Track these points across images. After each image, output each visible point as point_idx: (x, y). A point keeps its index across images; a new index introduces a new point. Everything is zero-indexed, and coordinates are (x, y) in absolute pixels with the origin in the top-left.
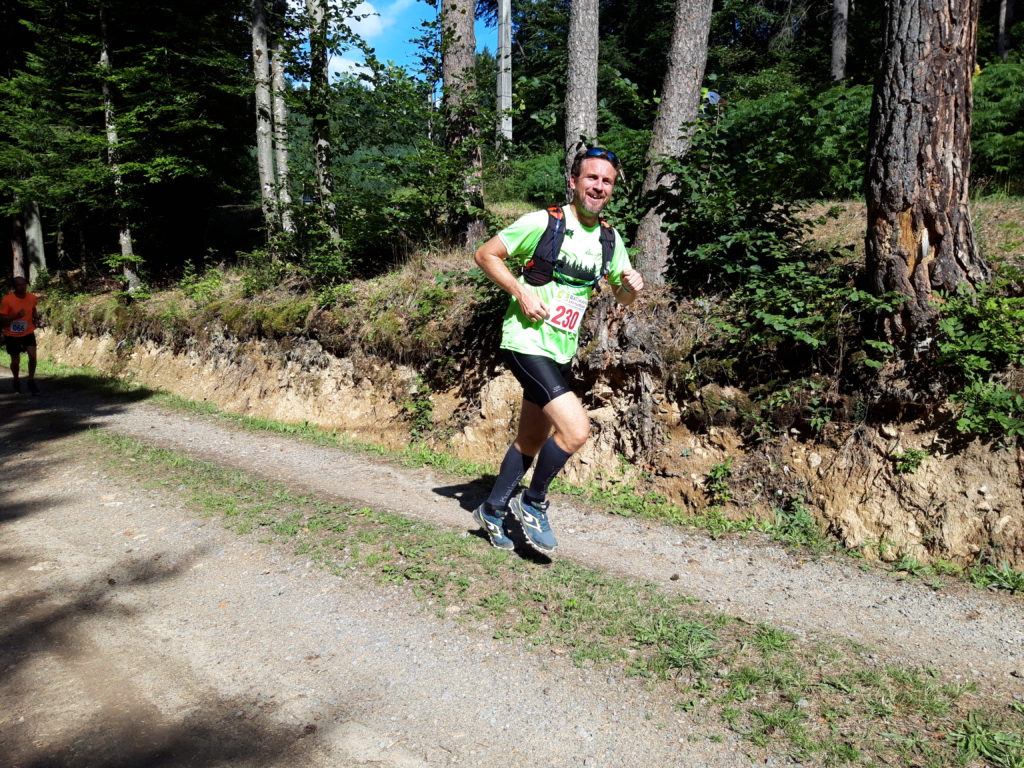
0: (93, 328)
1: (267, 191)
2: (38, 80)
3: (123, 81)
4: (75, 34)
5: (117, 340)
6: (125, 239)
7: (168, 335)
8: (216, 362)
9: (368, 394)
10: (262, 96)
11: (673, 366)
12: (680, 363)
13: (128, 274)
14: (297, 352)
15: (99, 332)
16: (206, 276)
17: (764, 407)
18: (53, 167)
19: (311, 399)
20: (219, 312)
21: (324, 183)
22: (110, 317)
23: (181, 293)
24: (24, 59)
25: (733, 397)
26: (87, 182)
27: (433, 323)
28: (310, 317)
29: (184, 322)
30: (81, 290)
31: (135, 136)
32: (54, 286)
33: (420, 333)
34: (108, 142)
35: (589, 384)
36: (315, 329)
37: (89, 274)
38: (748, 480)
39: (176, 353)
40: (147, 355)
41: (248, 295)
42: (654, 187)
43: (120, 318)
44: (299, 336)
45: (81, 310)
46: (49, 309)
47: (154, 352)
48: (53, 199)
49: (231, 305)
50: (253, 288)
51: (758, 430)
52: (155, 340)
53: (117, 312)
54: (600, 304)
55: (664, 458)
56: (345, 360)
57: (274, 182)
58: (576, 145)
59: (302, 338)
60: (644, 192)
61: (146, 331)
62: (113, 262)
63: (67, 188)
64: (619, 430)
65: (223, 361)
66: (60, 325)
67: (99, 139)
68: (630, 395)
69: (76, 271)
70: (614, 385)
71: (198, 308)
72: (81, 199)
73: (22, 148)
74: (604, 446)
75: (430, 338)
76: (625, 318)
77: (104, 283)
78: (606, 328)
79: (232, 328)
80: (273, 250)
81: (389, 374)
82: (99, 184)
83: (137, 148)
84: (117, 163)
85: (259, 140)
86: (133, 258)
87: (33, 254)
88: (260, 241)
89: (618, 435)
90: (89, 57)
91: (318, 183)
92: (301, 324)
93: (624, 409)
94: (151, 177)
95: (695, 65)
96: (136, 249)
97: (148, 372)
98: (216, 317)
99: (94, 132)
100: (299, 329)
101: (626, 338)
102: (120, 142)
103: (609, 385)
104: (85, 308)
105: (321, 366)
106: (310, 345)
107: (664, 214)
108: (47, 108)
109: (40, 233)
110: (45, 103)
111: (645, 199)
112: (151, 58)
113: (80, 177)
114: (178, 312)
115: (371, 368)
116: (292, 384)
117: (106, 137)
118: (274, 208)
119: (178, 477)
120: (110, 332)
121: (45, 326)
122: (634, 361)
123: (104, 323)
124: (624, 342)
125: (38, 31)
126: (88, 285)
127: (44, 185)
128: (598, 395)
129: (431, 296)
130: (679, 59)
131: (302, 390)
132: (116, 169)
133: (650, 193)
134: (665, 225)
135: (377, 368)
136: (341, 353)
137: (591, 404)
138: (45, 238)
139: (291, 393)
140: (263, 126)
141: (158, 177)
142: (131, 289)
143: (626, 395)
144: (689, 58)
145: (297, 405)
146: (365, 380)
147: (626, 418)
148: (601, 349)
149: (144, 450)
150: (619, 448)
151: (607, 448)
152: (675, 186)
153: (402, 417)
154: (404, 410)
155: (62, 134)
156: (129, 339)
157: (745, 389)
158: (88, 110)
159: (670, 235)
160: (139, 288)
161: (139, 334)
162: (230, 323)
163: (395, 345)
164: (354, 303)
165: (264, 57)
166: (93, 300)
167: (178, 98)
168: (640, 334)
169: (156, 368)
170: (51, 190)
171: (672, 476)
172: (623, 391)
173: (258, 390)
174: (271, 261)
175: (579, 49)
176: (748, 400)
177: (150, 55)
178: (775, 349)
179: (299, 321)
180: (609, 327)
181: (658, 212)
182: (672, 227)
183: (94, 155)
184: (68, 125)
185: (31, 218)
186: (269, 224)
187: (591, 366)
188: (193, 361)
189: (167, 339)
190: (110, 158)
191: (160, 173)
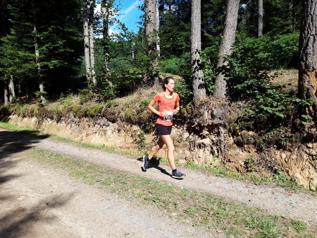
0: (30, 115)
1: (88, 71)
2: (14, 37)
3: (41, 37)
4: (26, 22)
5: (38, 119)
6: (41, 87)
7: (55, 117)
8: (71, 125)
9: (123, 135)
10: (86, 40)
11: (231, 125)
12: (233, 123)
13: (42, 98)
14: (99, 121)
15: (32, 116)
16: (67, 98)
17: (264, 138)
18: (18, 64)
19: (104, 137)
20: (72, 109)
21: (107, 67)
22: (36, 111)
23: (59, 103)
24: (10, 31)
25: (252, 135)
26: (29, 69)
27: (145, 111)
28: (103, 110)
29: (61, 112)
30: (27, 103)
31: (45, 54)
32: (17, 102)
33: (141, 115)
34: (36, 56)
35: (201, 131)
36: (105, 114)
37: (29, 98)
38: (260, 163)
39: (57, 122)
40: (48, 123)
41: (82, 104)
42: (221, 66)
43: (39, 112)
44: (99, 116)
45: (26, 109)
46: (16, 109)
47: (50, 122)
48: (18, 74)
49: (76, 107)
50: (83, 101)
51: (263, 146)
52: (50, 118)
53: (38, 109)
54: (205, 104)
55: (229, 156)
56: (115, 124)
57: (90, 67)
58: (195, 52)
59: (100, 117)
60: (217, 67)
61: (48, 115)
62: (37, 94)
63: (22, 71)
64: (212, 146)
65: (73, 125)
66: (19, 114)
67: (33, 55)
68: (215, 134)
69: (24, 97)
70: (209, 131)
71: (65, 108)
72: (28, 74)
73: (8, 58)
74: (207, 152)
75: (144, 116)
76: (213, 109)
77: (34, 100)
78: (207, 112)
79: (77, 114)
80: (90, 89)
81: (130, 128)
82: (33, 69)
83: (46, 57)
84: (39, 62)
85: (85, 54)
86: (43, 92)
87: (11, 92)
88: (86, 86)
89: (212, 148)
90: (30, 29)
91: (105, 67)
92: (100, 113)
93: (214, 139)
94: (50, 66)
95: (234, 26)
96: (44, 90)
97: (48, 129)
98: (71, 110)
99: (32, 53)
100: (99, 114)
101: (214, 115)
102: (40, 56)
103: (208, 131)
104: (27, 108)
105: (107, 126)
106: (103, 119)
107: (225, 74)
108: (16, 46)
109: (13, 85)
110: (16, 44)
111: (218, 69)
112: (50, 29)
113: (27, 67)
114: (58, 109)
115: (124, 127)
116: (97, 132)
117: (35, 54)
118: (90, 76)
119: (65, 164)
120: (36, 116)
121: (14, 114)
122: (217, 123)
123: (34, 113)
124: (213, 116)
125: (14, 22)
126: (29, 101)
127: (15, 70)
128: (204, 135)
129: (144, 102)
130: (229, 24)
131: (101, 134)
132: (38, 64)
133: (220, 68)
134: (225, 78)
135: (126, 126)
136: (114, 121)
137: (202, 138)
138: (15, 87)
139: (97, 135)
140: (86, 50)
141: (53, 66)
142: (43, 102)
143: (214, 134)
144: (232, 24)
145: (99, 139)
146: (122, 130)
147: (215, 142)
148: (205, 119)
149: (52, 155)
150: (212, 153)
151: (208, 152)
152: (228, 65)
153: (135, 142)
154: (136, 140)
155: (21, 54)
156: (42, 118)
157: (256, 132)
158: (30, 46)
159: (227, 81)
160: (45, 102)
161: (45, 116)
162: (76, 112)
163: (132, 119)
164: (118, 105)
165: (87, 28)
166: (30, 106)
167: (59, 42)
168: (219, 114)
169: (51, 128)
170: (17, 71)
171: (232, 162)
172: (213, 133)
173: (86, 134)
174: (89, 93)
175: (195, 21)
176: (258, 136)
177: (50, 28)
178: (266, 118)
179: (99, 111)
180: (208, 112)
181: (223, 74)
182: (228, 78)
183: (31, 60)
184: (23, 51)
185: (10, 81)
186: (88, 81)
187: (202, 125)
188: (63, 125)
189: (55, 118)
190: (36, 61)
191: (53, 65)
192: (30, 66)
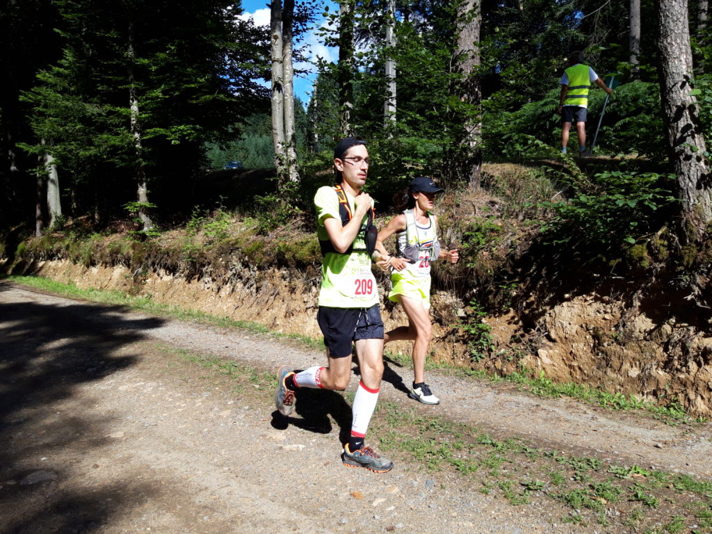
0: (108, 260)
1: (279, 148)
5: (133, 269)
6: (142, 191)
8: (233, 286)
10: (277, 71)
13: (144, 218)
15: (114, 263)
22: (127, 251)
29: (201, 254)
30: (98, 231)
39: (188, 280)
41: (262, 233)
43: (137, 252)
45: (98, 246)
46: (69, 245)
47: (166, 278)
49: (247, 240)
52: (168, 269)
53: (133, 247)
57: (284, 141)
61: (160, 262)
62: (131, 208)
66: (77, 257)
75: (482, 266)
79: (252, 259)
80: (283, 196)
85: (273, 109)
86: (148, 205)
94: (172, 140)
96: (150, 198)
97: (164, 294)
102: (140, 115)
104: (100, 244)
109: (58, 189)
118: (284, 162)
120: (125, 263)
121: (62, 257)
123: (120, 256)
140: (277, 96)
141: (177, 140)
142: (146, 229)
156: (144, 268)
160: (151, 228)
161: (153, 264)
162: (250, 255)
165: (279, 41)
167: (199, 79)
169: (171, 292)
173: (284, 311)
186: (280, 175)
189: (182, 268)
190: (132, 127)
191: (179, 137)
192: (115, 141)
